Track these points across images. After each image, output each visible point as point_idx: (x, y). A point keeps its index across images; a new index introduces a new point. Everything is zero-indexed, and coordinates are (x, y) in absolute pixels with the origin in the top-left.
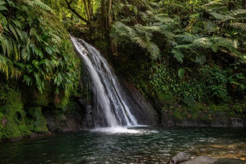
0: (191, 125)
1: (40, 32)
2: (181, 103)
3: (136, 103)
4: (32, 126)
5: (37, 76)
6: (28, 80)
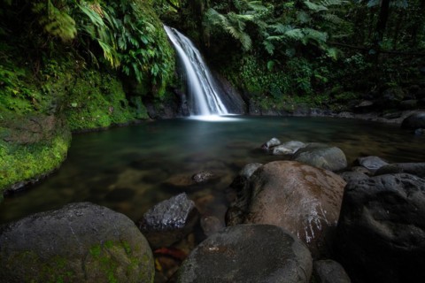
0: (275, 114)
1: (134, 20)
2: (268, 94)
3: (227, 94)
4: (134, 113)
5: (135, 66)
6: (127, 70)
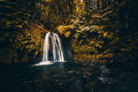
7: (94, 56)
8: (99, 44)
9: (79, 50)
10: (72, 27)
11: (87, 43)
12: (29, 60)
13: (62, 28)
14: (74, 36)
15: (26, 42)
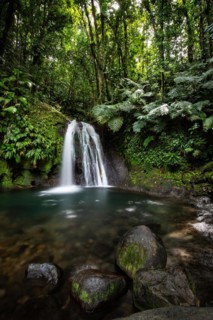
7: (178, 175)
8: (193, 146)
9: (143, 161)
10: (125, 106)
11: (163, 145)
12: (33, 183)
13: (102, 109)
14: (132, 129)
15: (26, 143)
